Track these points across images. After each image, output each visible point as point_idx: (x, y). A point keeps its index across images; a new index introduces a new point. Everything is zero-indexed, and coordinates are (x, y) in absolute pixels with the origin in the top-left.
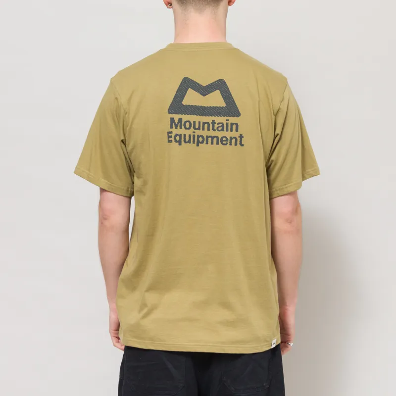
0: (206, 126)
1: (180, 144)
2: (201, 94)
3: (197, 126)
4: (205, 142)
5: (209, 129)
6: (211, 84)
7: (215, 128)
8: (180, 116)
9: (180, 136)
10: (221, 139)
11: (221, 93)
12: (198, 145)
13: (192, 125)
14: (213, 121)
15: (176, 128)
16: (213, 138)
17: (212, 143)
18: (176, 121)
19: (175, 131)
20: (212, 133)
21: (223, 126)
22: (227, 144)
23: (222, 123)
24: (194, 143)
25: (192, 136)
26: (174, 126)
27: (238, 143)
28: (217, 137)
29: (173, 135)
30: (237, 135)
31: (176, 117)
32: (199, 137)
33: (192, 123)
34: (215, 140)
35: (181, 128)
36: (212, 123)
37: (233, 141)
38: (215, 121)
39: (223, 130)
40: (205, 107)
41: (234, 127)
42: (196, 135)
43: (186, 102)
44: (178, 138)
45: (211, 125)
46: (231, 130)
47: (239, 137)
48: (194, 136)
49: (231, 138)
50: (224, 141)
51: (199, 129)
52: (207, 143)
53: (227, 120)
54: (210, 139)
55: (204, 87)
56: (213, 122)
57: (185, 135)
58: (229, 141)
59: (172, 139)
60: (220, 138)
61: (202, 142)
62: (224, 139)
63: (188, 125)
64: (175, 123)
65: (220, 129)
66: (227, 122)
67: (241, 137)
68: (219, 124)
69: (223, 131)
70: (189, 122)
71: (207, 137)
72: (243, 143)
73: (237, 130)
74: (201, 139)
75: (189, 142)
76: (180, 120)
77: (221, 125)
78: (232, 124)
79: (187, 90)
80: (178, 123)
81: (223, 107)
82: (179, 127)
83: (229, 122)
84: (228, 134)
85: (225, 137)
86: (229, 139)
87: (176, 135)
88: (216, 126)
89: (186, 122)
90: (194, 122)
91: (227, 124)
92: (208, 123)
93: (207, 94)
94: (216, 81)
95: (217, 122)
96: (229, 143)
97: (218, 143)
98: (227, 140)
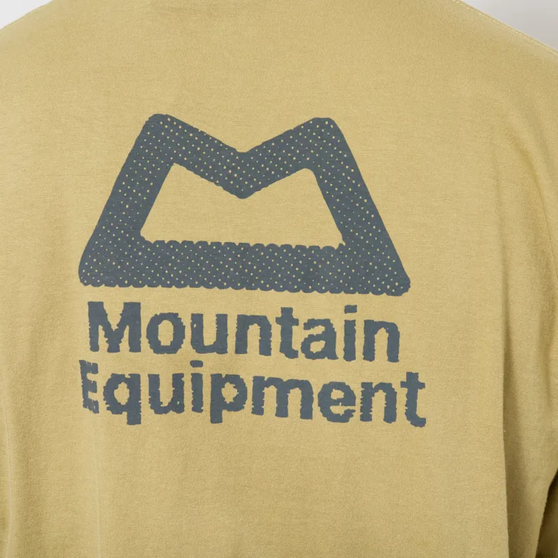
0: (254, 331)
1: (134, 419)
2: (227, 188)
3: (209, 337)
4: (249, 404)
5: (265, 349)
6: (276, 140)
7: (296, 345)
8: (132, 294)
9: (134, 382)
10: (320, 395)
11: (320, 182)
12: (216, 418)
13: (188, 333)
14: (287, 312)
15: (114, 348)
16: (284, 388)
17: (282, 411)
18: (114, 320)
19: (108, 364)
20: (278, 366)
21: (329, 335)
22: (348, 415)
23: (326, 323)
24: (197, 407)
25: (187, 381)
26: (103, 341)
27: (401, 408)
28: (305, 386)
29: (101, 379)
30: (394, 375)
31: (114, 299)
32: (218, 381)
33: (187, 322)
34: (295, 396)
35: (135, 347)
36: (278, 320)
37: (379, 400)
38: (295, 315)
39: (329, 353)
40: (246, 246)
41: (381, 338)
42: (206, 373)
43: (156, 228)
44: (122, 394)
45: (276, 330)
46: (369, 354)
47: (403, 384)
48: (197, 379)
49: (369, 390)
50: (336, 402)
51: (220, 347)
52: (258, 410)
53: (350, 309)
54: (270, 393)
55: (241, 155)
56: (287, 318)
57: (154, 380)
58: (358, 401)
59: (98, 396)
60: (316, 390)
61: (237, 405)
62: (337, 394)
63: (166, 333)
64: (107, 327)
65: (317, 347)
66: (350, 317)
67: (413, 383)
68: (310, 324)
69: (333, 356)
70: (173, 318)
71: (260, 383)
72: (420, 413)
73: (393, 355)
74: (229, 392)
75: (176, 405)
76: (131, 312)
77: (319, 330)
78: (372, 327)
79: (166, 171)
80: (121, 325)
81: (329, 249)
82: (124, 344)
83: (359, 319)
84: (355, 373)
85: (341, 386)
86: (358, 391)
87: (115, 380)
88: (299, 335)
89: (156, 320)
90: (197, 319)
91: (350, 327)
92: (262, 321)
93: (258, 188)
94: (298, 129)
95: (301, 315)
96: (357, 414)
97: (306, 413)
98: (349, 398)
